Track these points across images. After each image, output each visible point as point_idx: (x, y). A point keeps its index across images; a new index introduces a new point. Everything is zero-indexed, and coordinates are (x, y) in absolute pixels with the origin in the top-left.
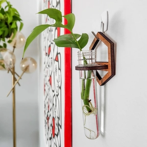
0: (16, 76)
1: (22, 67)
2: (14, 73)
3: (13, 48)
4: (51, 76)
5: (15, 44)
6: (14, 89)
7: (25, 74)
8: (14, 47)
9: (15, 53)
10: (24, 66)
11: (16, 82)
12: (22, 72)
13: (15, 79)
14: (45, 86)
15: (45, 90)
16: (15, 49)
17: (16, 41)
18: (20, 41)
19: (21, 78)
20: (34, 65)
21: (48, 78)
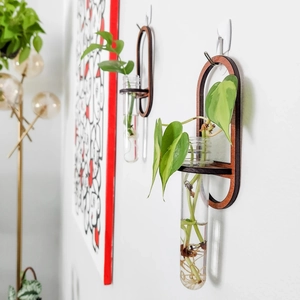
0: (24, 124)
1: (36, 109)
2: (21, 119)
3: (21, 77)
4: (88, 106)
5: (25, 70)
6: (20, 146)
7: (39, 119)
8: (24, 75)
9: (24, 85)
10: (38, 106)
11: (24, 134)
12: (35, 116)
13: (22, 129)
14: (77, 129)
15: (77, 135)
16: (25, 79)
17: (27, 65)
18: (35, 67)
19: (32, 127)
20: (55, 105)
21: (83, 113)
